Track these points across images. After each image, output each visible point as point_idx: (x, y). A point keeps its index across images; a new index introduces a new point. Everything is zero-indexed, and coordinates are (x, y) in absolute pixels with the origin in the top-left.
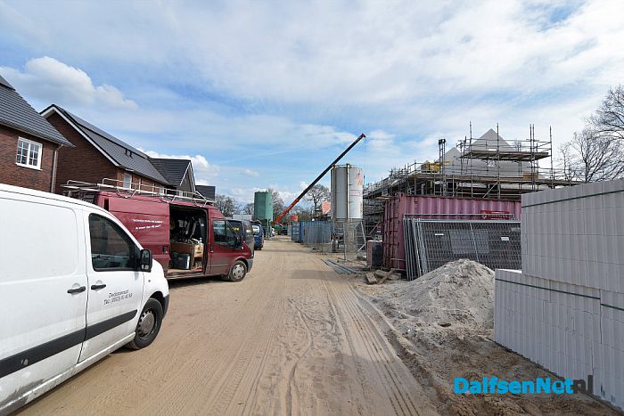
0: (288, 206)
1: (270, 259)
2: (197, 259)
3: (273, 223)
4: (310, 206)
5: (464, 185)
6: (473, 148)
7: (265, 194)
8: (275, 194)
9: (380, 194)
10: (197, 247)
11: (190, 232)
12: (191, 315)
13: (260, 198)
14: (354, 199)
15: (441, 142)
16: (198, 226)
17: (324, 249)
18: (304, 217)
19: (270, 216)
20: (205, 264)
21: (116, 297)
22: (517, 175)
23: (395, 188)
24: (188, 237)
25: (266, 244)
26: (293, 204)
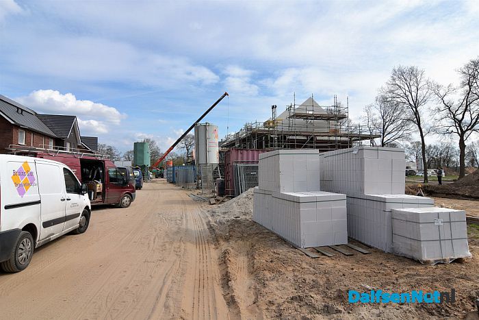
0: (164, 153)
1: (148, 195)
2: (98, 193)
3: (151, 168)
4: (183, 152)
5: (291, 137)
6: (296, 112)
7: (143, 144)
8: (152, 142)
9: (234, 144)
10: (98, 185)
11: (93, 176)
12: (101, 222)
13: (139, 147)
14: (212, 149)
15: (273, 107)
16: (98, 172)
17: (191, 187)
18: (178, 162)
19: (148, 163)
20: (103, 196)
21: (74, 205)
22: (326, 130)
23: (244, 140)
24: (91, 179)
25: (144, 185)
26: (168, 152)
